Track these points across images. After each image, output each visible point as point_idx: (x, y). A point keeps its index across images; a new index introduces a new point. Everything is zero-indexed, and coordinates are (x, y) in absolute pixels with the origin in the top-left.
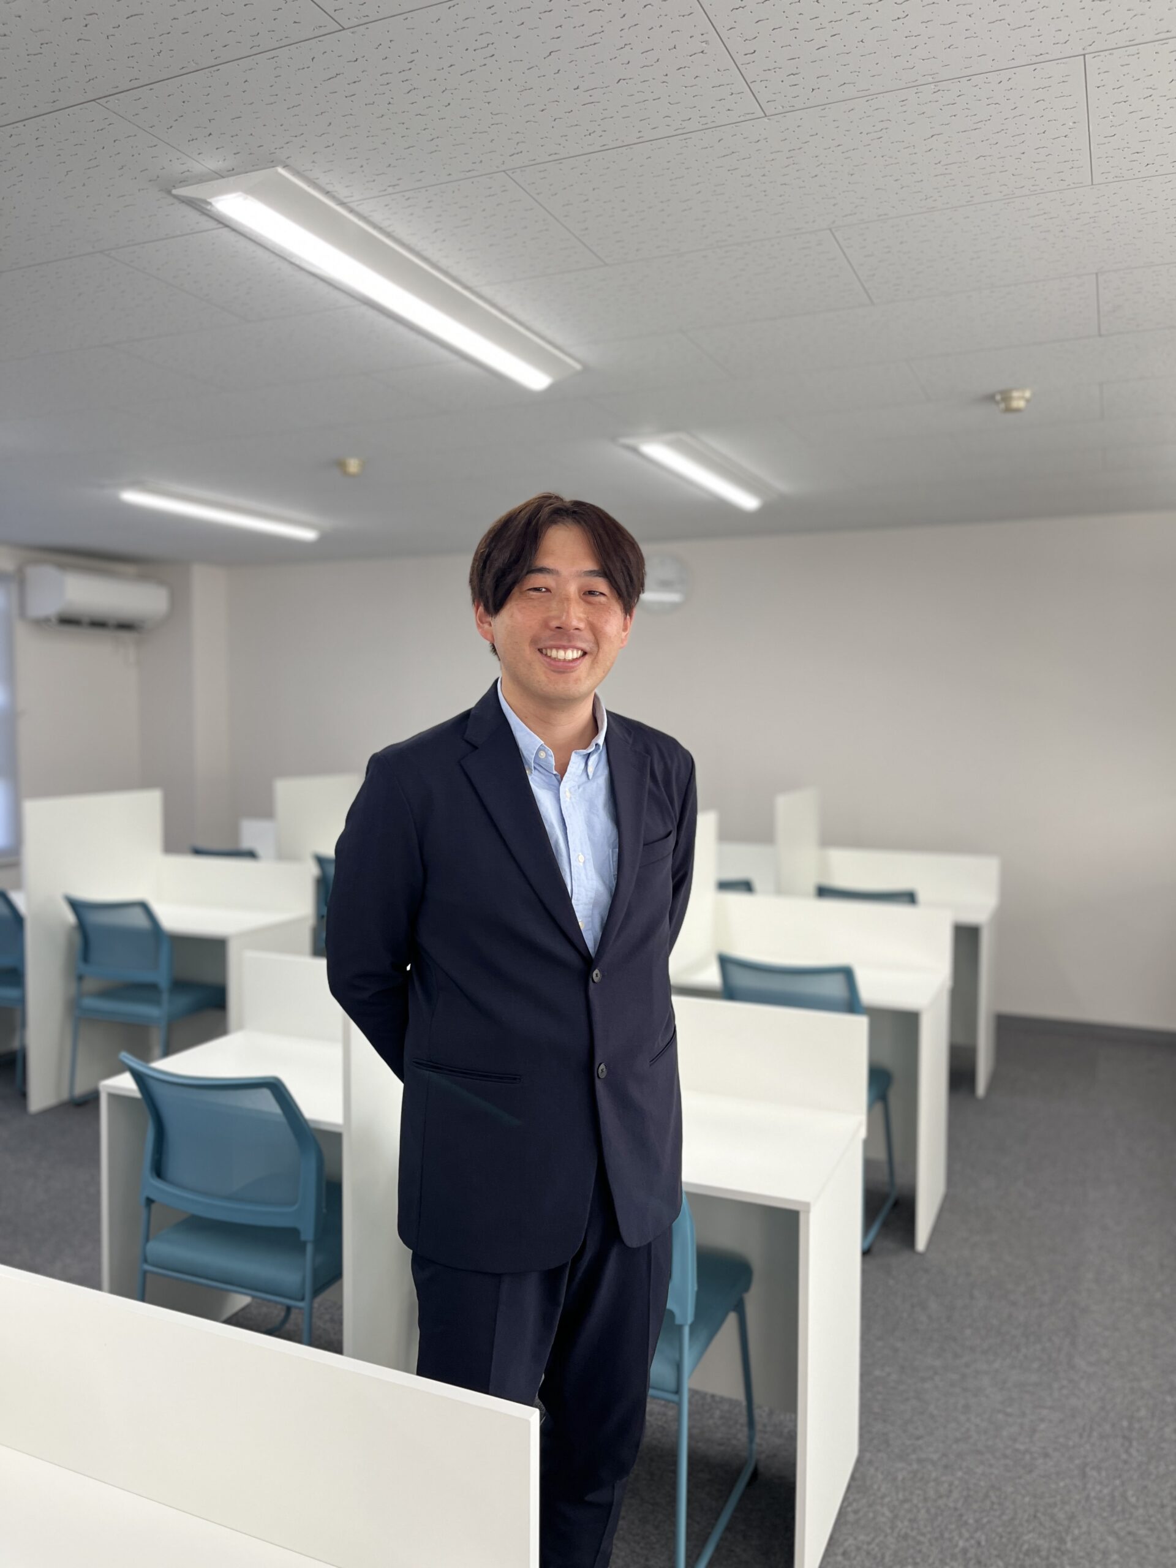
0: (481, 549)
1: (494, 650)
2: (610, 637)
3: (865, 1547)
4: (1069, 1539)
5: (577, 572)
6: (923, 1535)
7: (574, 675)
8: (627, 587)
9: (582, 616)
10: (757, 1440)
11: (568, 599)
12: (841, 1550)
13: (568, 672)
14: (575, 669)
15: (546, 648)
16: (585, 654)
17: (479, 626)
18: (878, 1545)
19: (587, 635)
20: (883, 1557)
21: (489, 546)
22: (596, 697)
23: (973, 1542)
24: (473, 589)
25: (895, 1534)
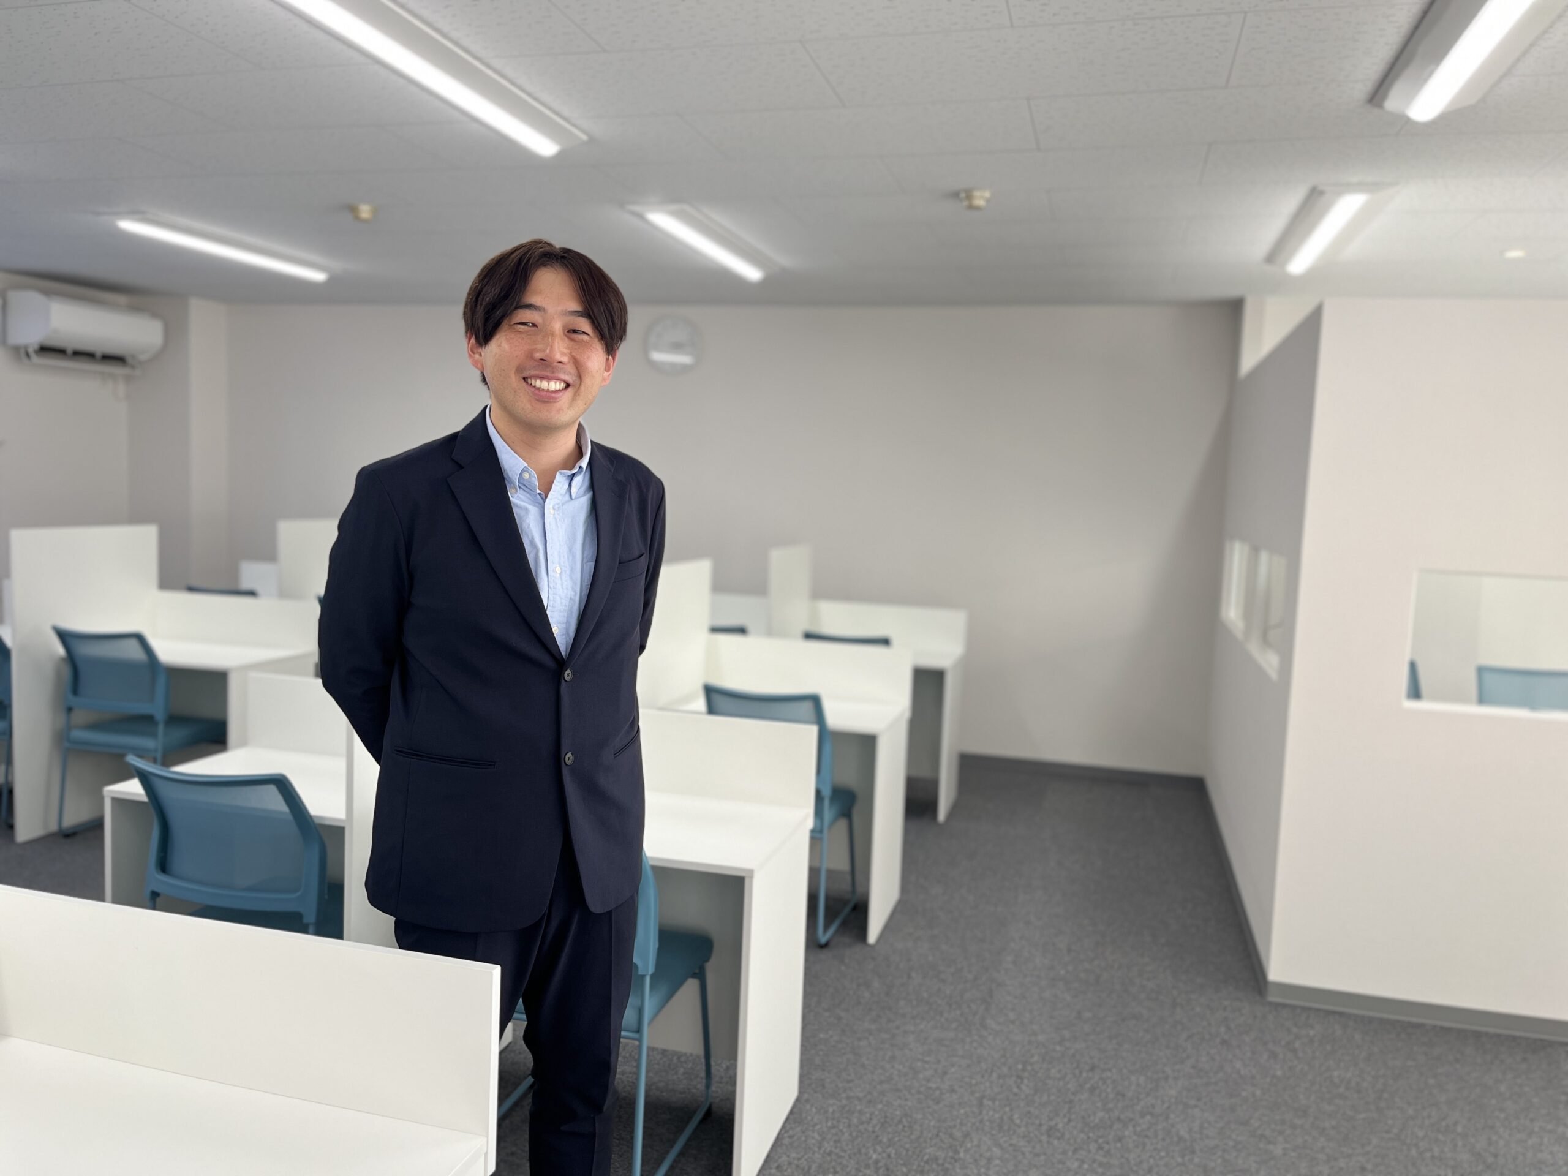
0: (476, 283)
1: (484, 380)
2: (592, 372)
3: (796, 1162)
4: (962, 1151)
5: (563, 311)
6: (845, 1151)
7: (557, 405)
8: (609, 329)
9: (565, 351)
10: (713, 1088)
11: (553, 335)
12: (776, 1165)
13: (551, 402)
14: (558, 400)
15: (531, 377)
16: (568, 385)
17: (470, 355)
18: (806, 1160)
19: (570, 368)
20: (810, 1168)
21: (480, 281)
22: (580, 426)
23: (884, 1155)
24: (466, 321)
25: (822, 1152)
